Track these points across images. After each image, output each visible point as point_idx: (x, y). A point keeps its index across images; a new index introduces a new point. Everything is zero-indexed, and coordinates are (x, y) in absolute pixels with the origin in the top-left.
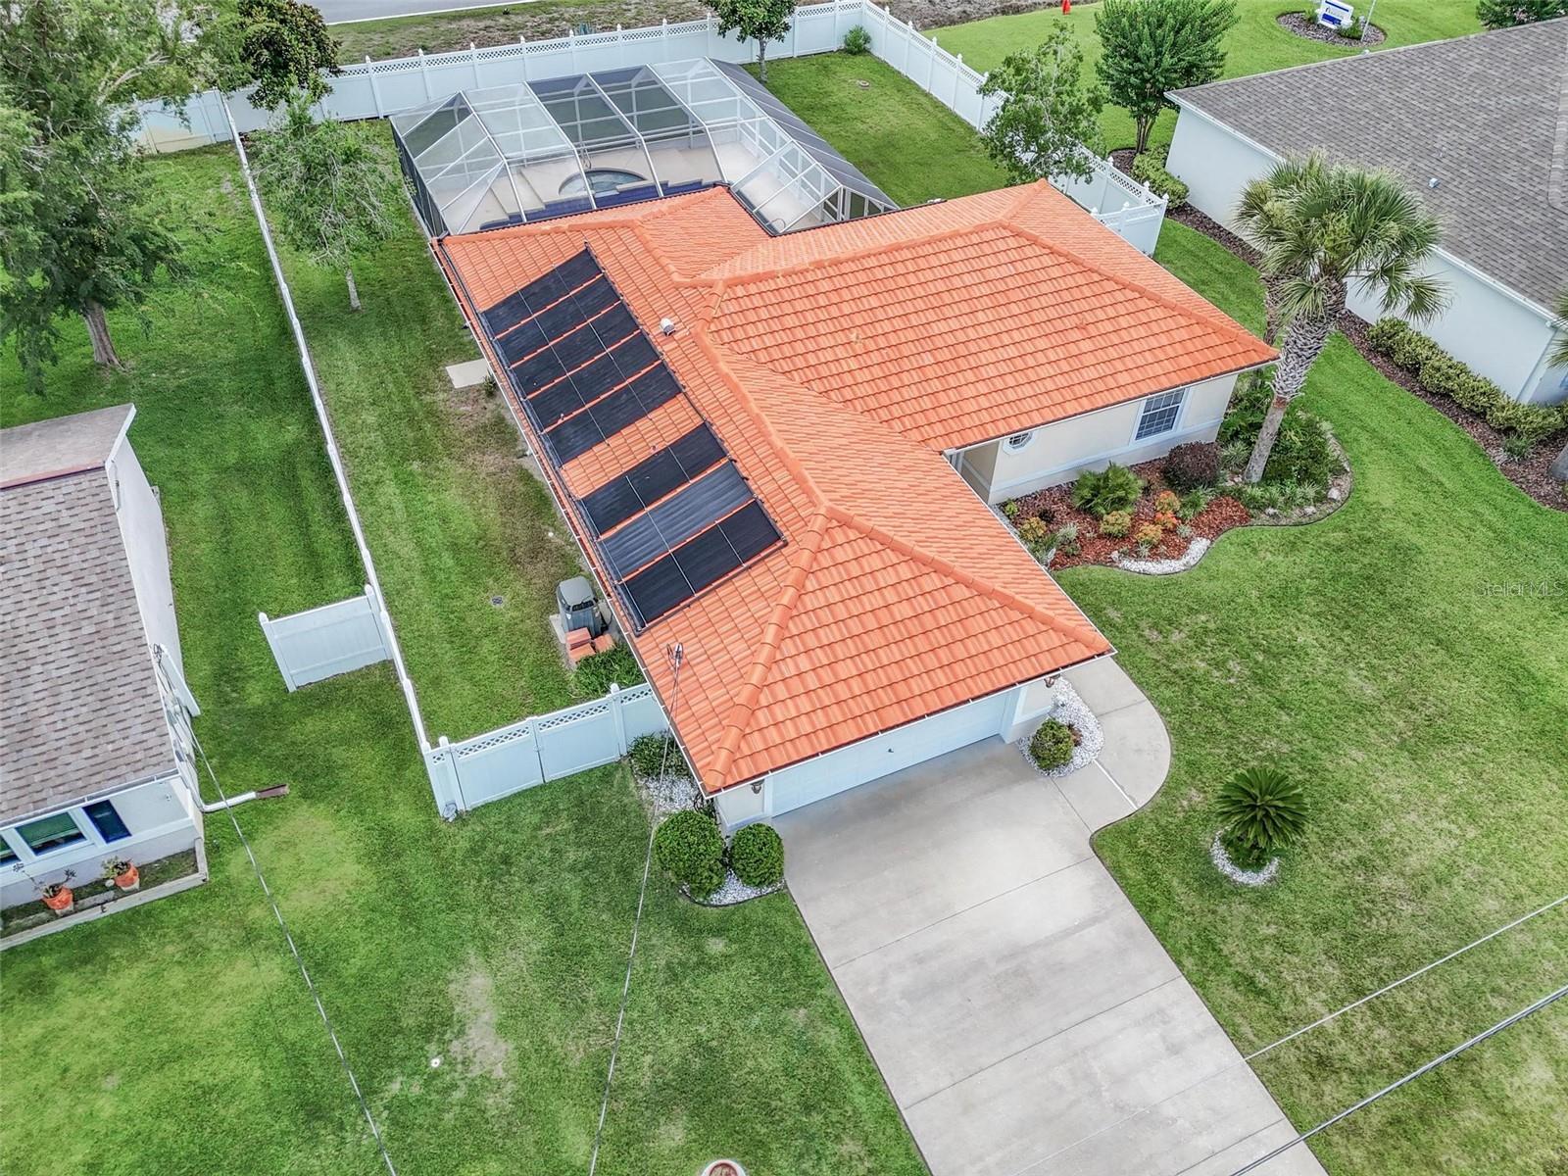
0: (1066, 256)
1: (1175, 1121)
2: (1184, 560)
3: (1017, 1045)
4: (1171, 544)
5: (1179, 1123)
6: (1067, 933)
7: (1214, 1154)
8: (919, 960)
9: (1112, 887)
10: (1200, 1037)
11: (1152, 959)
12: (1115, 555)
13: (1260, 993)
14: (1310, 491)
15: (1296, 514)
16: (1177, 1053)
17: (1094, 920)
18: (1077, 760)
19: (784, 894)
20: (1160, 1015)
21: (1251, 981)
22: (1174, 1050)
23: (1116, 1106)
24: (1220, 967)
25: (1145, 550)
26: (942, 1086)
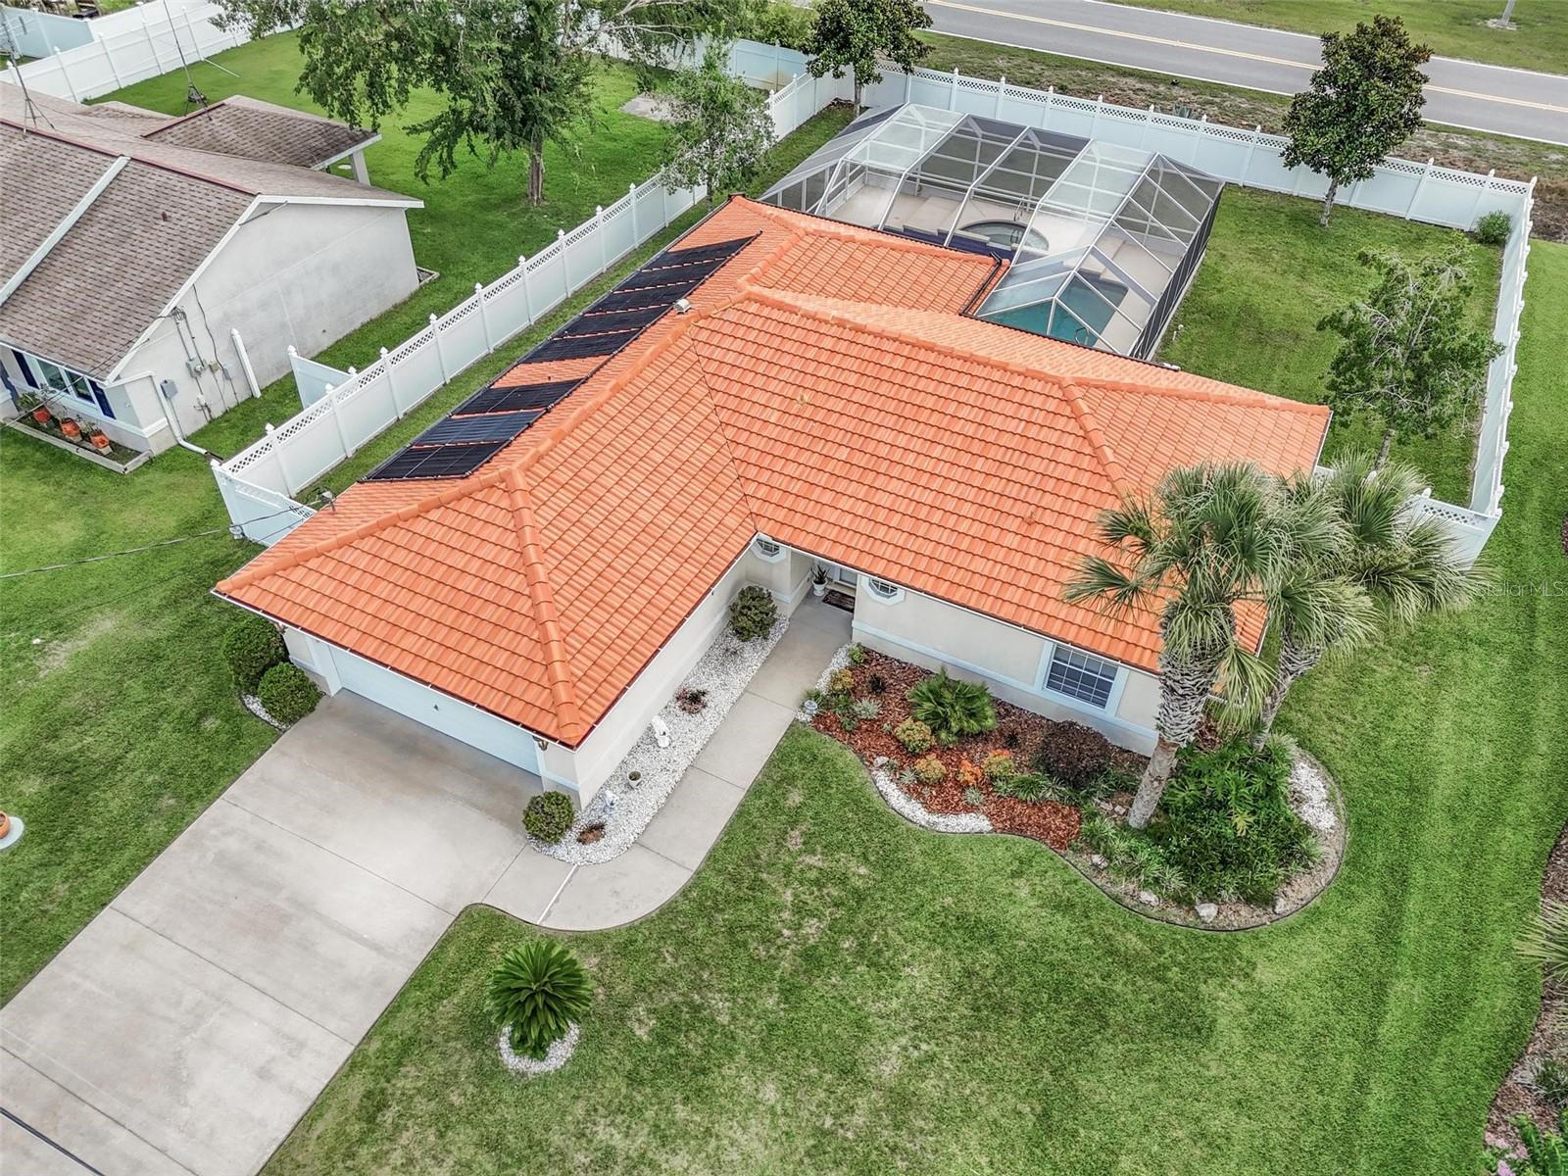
0: (1095, 449)
1: (186, 1105)
2: (934, 818)
3: (207, 953)
4: (944, 794)
5: (184, 1109)
6: (349, 934)
7: (163, 1152)
8: (259, 847)
9: (426, 945)
10: (290, 1089)
11: (360, 1014)
12: (881, 760)
13: (371, 1119)
14: (1175, 880)
15: (1125, 886)
16: (261, 1077)
17: (378, 948)
18: (560, 850)
19: (277, 734)
20: (296, 1046)
21: (381, 1106)
22: (264, 1074)
23: (180, 1052)
24: (386, 1074)
25: (908, 777)
26: (141, 920)
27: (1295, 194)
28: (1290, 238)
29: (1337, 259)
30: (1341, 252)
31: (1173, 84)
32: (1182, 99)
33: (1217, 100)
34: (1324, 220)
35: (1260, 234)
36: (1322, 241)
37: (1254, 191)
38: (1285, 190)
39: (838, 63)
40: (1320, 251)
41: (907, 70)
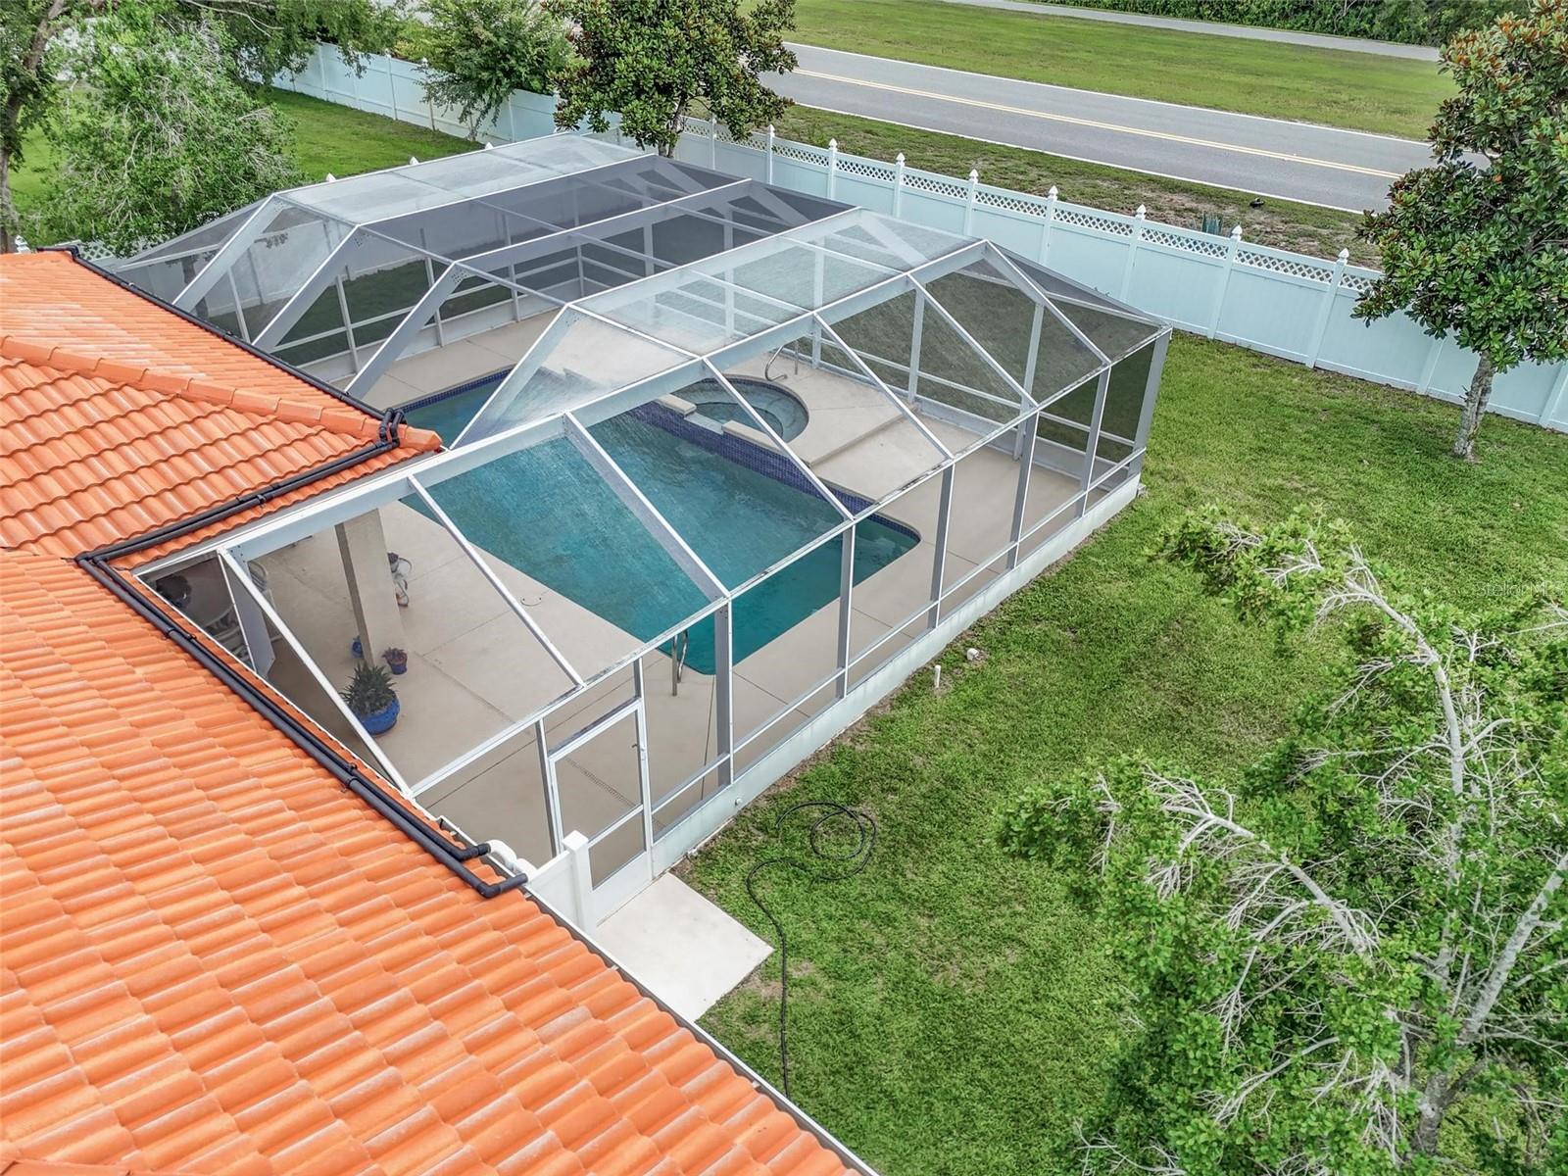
27: (1420, 391)
28: (1372, 475)
29: (1474, 533)
30: (1488, 520)
31: (1254, 205)
32: (1258, 227)
33: (1324, 232)
34: (1462, 445)
35: (1303, 458)
36: (1447, 489)
37: (1333, 378)
38: (1399, 381)
39: (598, 109)
40: (1436, 511)
41: (738, 135)
